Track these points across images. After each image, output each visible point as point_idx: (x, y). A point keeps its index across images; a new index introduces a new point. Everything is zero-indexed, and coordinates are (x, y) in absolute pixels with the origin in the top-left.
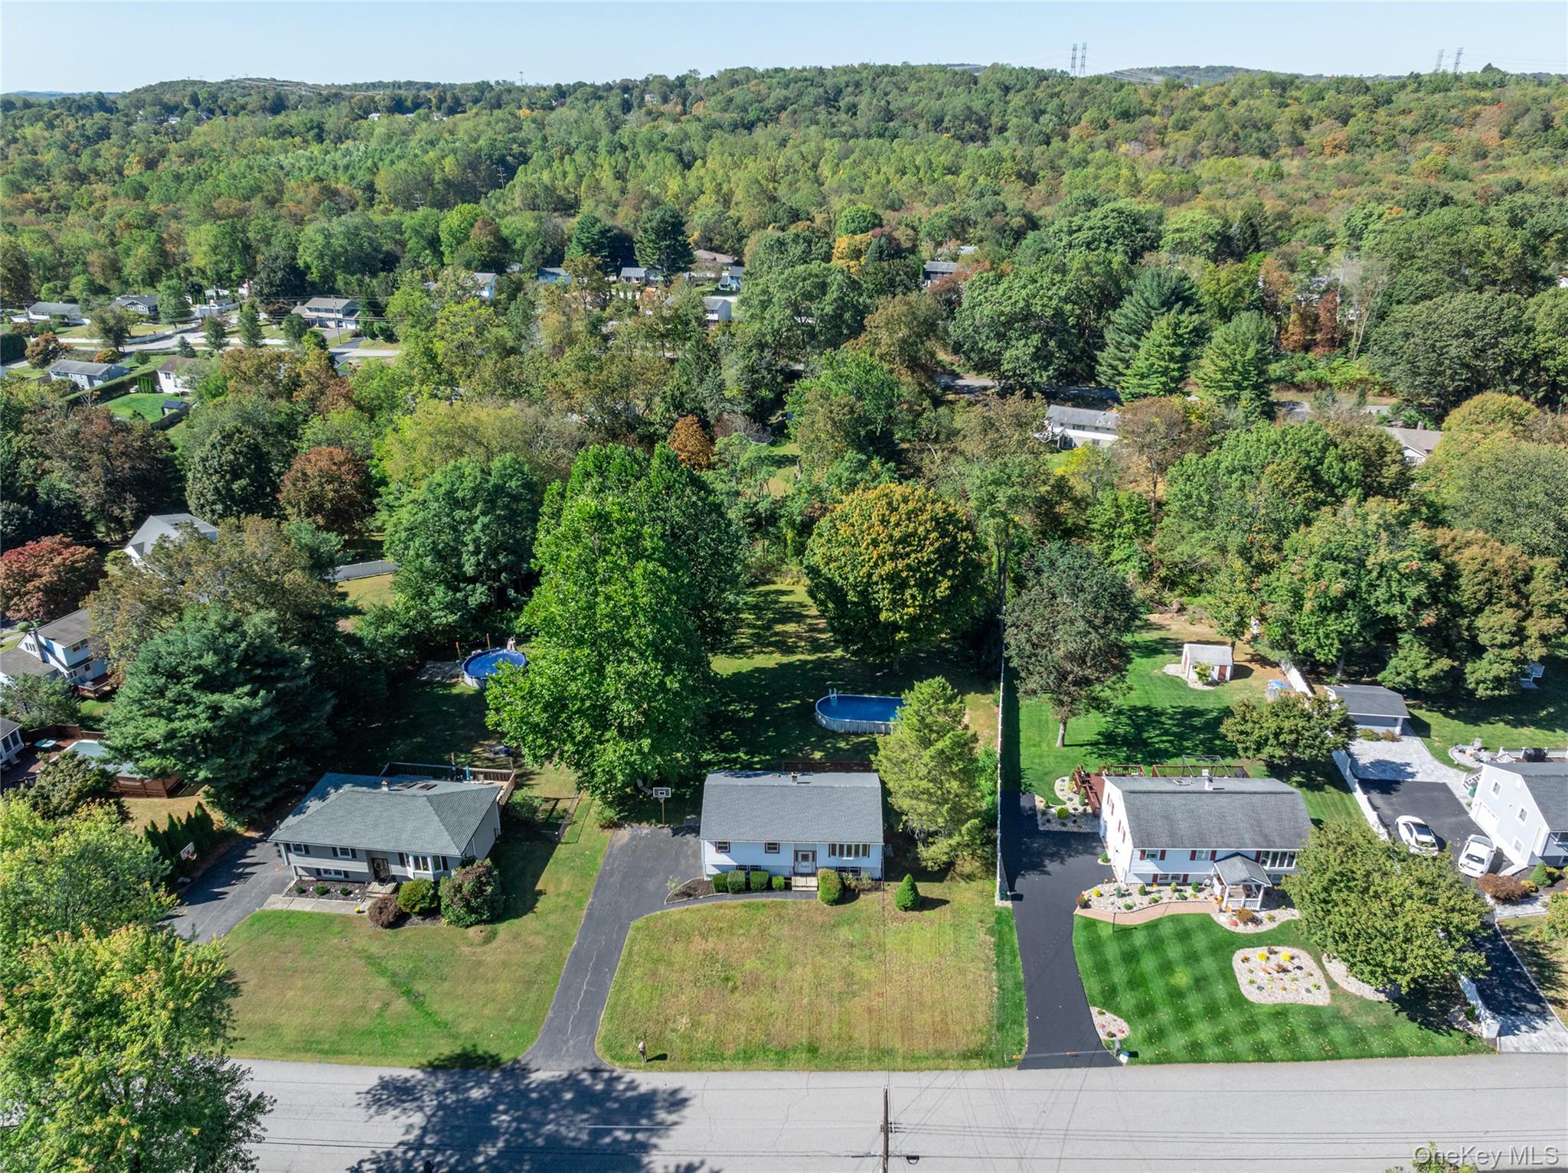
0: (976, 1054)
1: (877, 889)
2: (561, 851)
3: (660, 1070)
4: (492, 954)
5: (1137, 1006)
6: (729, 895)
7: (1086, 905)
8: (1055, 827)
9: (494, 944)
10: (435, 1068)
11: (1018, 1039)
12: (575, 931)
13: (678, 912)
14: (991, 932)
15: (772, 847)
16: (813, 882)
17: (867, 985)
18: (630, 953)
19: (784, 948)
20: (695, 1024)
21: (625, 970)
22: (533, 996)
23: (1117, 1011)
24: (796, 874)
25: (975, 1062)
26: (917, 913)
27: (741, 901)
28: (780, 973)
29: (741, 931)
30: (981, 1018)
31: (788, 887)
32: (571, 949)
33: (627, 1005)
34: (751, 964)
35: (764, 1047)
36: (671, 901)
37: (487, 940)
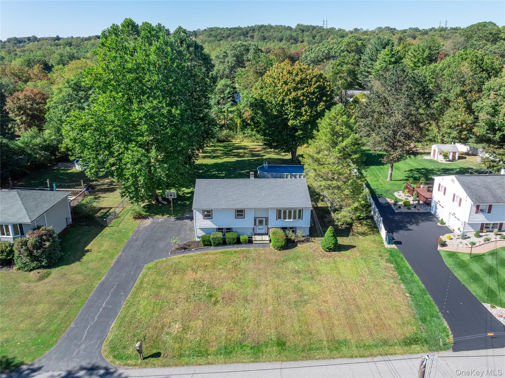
0: (415, 342)
1: (308, 242)
2: (107, 231)
3: (154, 366)
4: (42, 287)
6: (212, 247)
7: (444, 245)
8: (405, 210)
9: (46, 280)
11: (441, 328)
12: (105, 271)
13: (176, 258)
14: (388, 261)
15: (240, 213)
16: (266, 238)
18: (141, 282)
19: (251, 275)
20: (185, 329)
21: (136, 294)
22: (62, 313)
23: (503, 305)
24: (256, 234)
26: (337, 253)
27: (220, 251)
28: (250, 291)
29: (220, 267)
31: (250, 241)
32: (99, 282)
33: (134, 317)
34: (228, 286)
35: (241, 344)
36: (174, 252)
37: (42, 278)
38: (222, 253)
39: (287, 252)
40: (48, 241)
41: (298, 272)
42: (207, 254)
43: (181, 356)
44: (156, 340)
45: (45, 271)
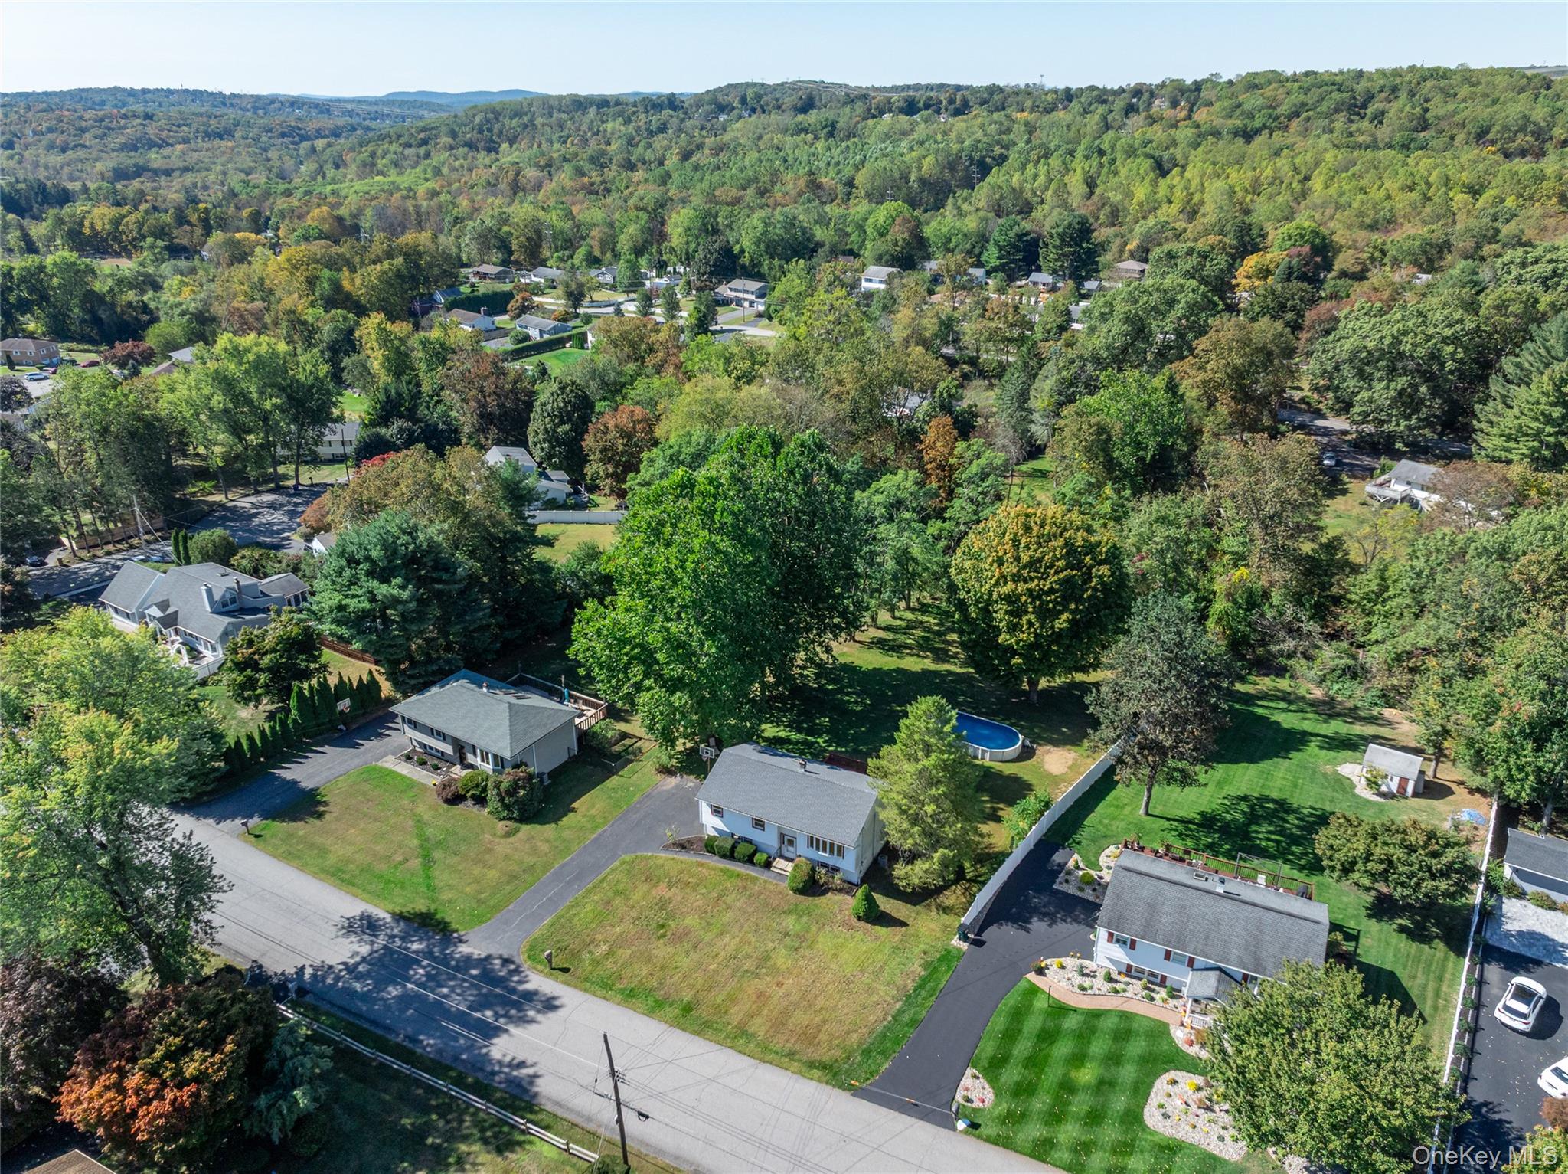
0: (824, 1067)
1: (847, 893)
2: (614, 781)
3: (557, 979)
4: (503, 847)
5: (1018, 1084)
6: (716, 858)
7: (1041, 971)
8: (1071, 889)
9: (511, 840)
10: (399, 917)
11: (873, 1068)
12: (576, 848)
13: (667, 859)
14: (926, 965)
15: (759, 824)
16: (789, 866)
17: (775, 970)
18: (603, 880)
19: (728, 917)
20: (610, 954)
21: (589, 892)
22: (508, 888)
23: (993, 1081)
24: (782, 857)
25: (816, 1073)
26: (868, 925)
27: (721, 866)
28: (708, 937)
29: (704, 891)
30: (855, 1036)
31: (768, 865)
32: (562, 862)
33: (570, 920)
34: (691, 921)
35: (649, 992)
36: (666, 848)
37: (508, 835)
38: (723, 871)
39: (802, 898)
40: (524, 788)
41: (787, 934)
42: (701, 865)
43: (586, 979)
44: (575, 955)
45: (515, 825)
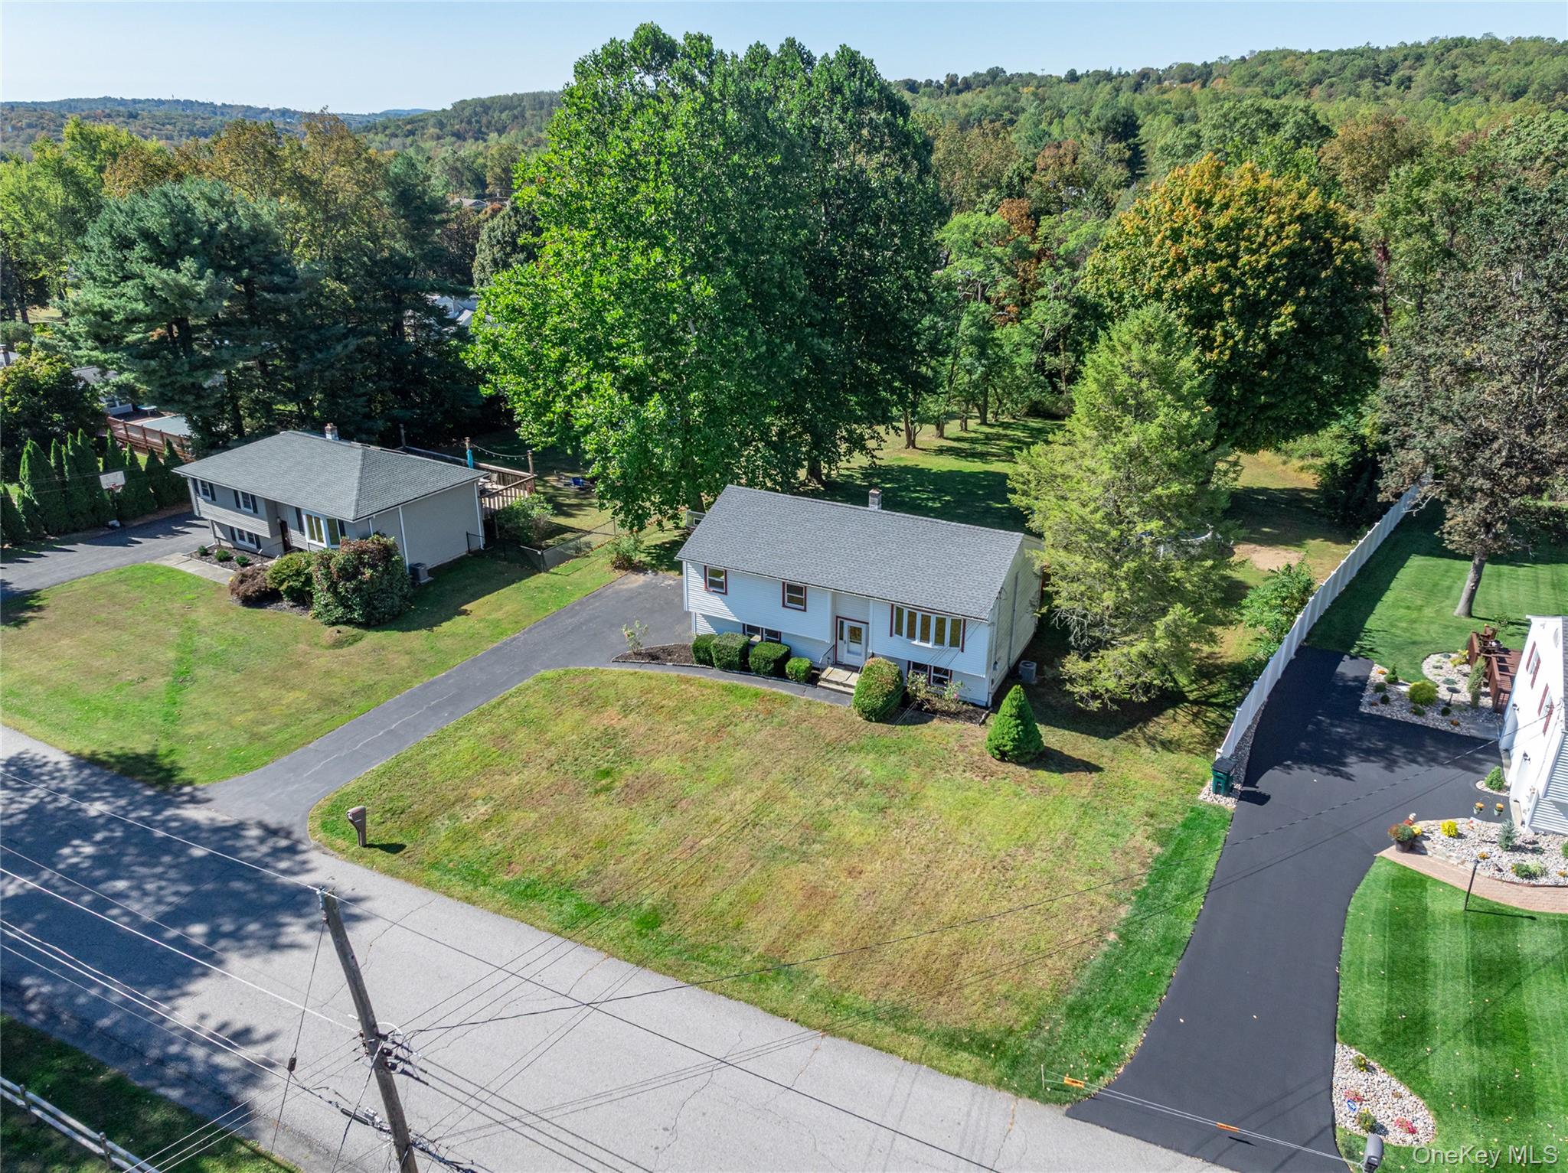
0: (983, 1046)
1: (970, 719)
2: (536, 580)
4: (324, 660)
5: (1479, 1084)
6: (715, 671)
7: (1412, 844)
8: (1399, 713)
9: (338, 651)
11: (1105, 1047)
12: (457, 662)
14: (1163, 837)
15: (795, 595)
16: (854, 679)
17: (841, 848)
18: (498, 706)
19: (741, 756)
20: (493, 820)
21: (470, 721)
22: (316, 717)
23: (1413, 1076)
24: (837, 664)
25: (966, 1060)
26: (1024, 770)
28: (698, 790)
29: (691, 718)
30: (1041, 977)
31: (812, 678)
32: (428, 680)
33: (421, 765)
34: (665, 765)
35: (567, 889)
36: (623, 659)
37: (338, 644)
38: (725, 688)
39: (884, 727)
40: (373, 567)
41: (860, 784)
42: (688, 681)
43: (435, 865)
44: (421, 822)
45: (356, 631)
